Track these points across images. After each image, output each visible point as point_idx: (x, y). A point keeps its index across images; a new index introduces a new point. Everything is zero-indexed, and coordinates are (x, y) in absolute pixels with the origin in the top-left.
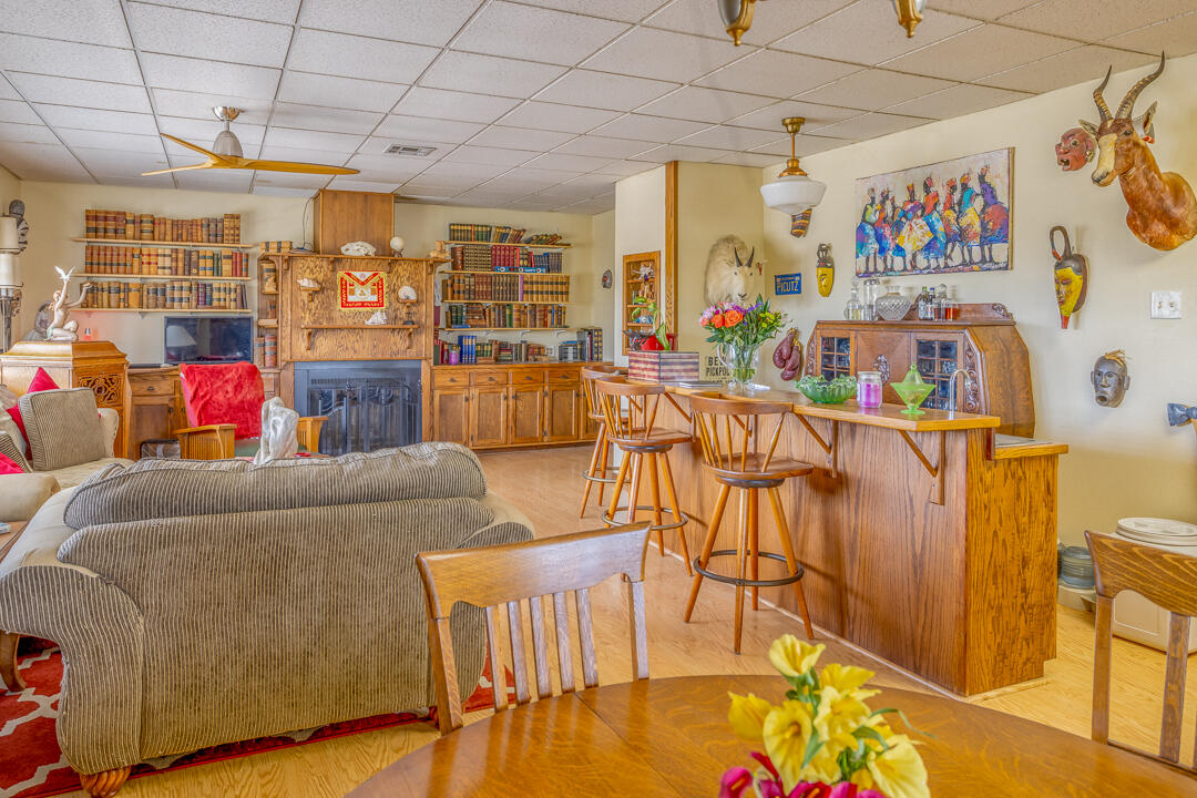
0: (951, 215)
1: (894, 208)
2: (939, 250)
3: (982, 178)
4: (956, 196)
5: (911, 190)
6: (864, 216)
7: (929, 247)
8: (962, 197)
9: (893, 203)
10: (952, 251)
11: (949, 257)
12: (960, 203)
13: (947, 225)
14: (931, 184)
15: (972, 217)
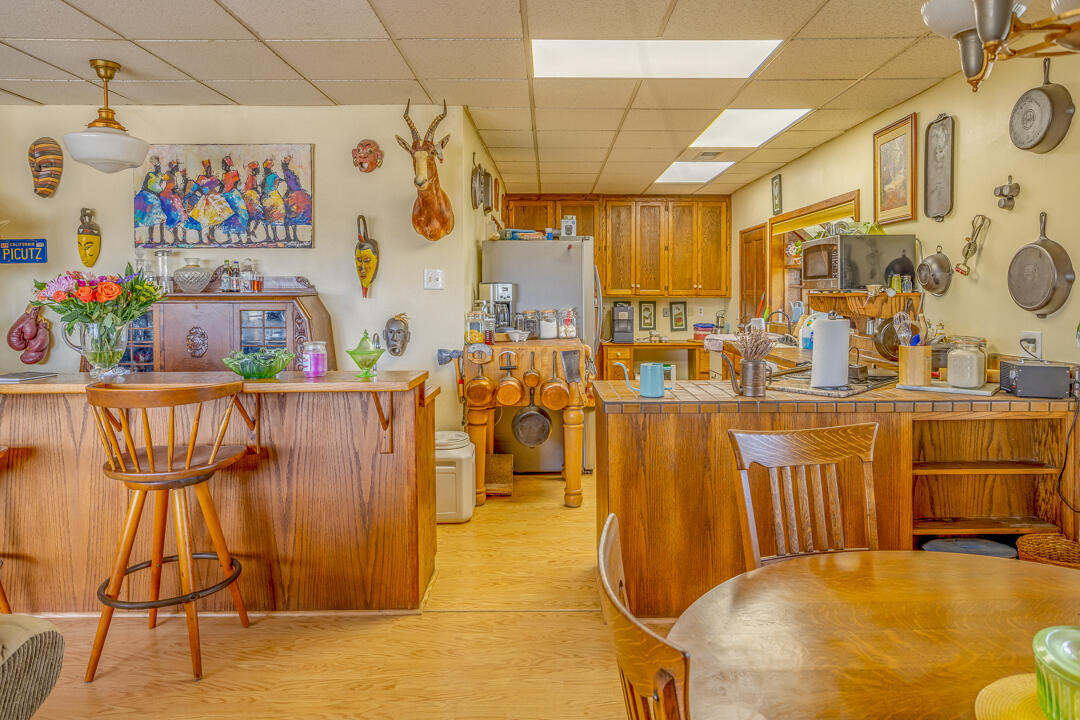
0: (254, 196)
1: (186, 181)
2: (240, 226)
3: (285, 166)
4: (259, 178)
5: (207, 166)
6: (146, 183)
7: (229, 223)
8: (265, 179)
9: (184, 175)
10: (255, 228)
11: (253, 233)
12: (263, 185)
13: (249, 204)
14: (231, 164)
15: (276, 198)
